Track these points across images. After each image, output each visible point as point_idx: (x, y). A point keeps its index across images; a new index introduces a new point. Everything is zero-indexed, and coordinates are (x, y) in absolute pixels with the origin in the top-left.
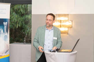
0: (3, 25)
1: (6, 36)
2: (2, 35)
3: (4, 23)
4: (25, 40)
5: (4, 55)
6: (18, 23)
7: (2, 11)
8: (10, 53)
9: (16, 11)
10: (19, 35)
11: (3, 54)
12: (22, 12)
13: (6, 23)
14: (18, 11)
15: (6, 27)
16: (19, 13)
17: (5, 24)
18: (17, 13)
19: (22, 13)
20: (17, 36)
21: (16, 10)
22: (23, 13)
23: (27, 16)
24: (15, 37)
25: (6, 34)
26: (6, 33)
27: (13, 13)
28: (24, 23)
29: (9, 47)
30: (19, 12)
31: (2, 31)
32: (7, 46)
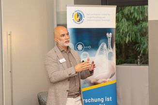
0: (106, 38)
1: (111, 52)
2: (105, 51)
3: (107, 34)
4: (139, 60)
5: (109, 81)
6: (128, 35)
7: (105, 18)
8: (117, 79)
9: (127, 17)
10: (132, 54)
11: (107, 79)
12: (136, 18)
13: (111, 34)
14: (130, 17)
15: (110, 39)
16: (131, 20)
17: (109, 35)
18: (128, 19)
19: (136, 20)
20: (130, 57)
21: (128, 15)
22: (138, 19)
23: (144, 24)
24: (127, 57)
25: (111, 50)
26: (111, 48)
27: (123, 20)
28: (139, 35)
29: (115, 69)
30: (132, 17)
31: (105, 46)
32: (113, 67)
